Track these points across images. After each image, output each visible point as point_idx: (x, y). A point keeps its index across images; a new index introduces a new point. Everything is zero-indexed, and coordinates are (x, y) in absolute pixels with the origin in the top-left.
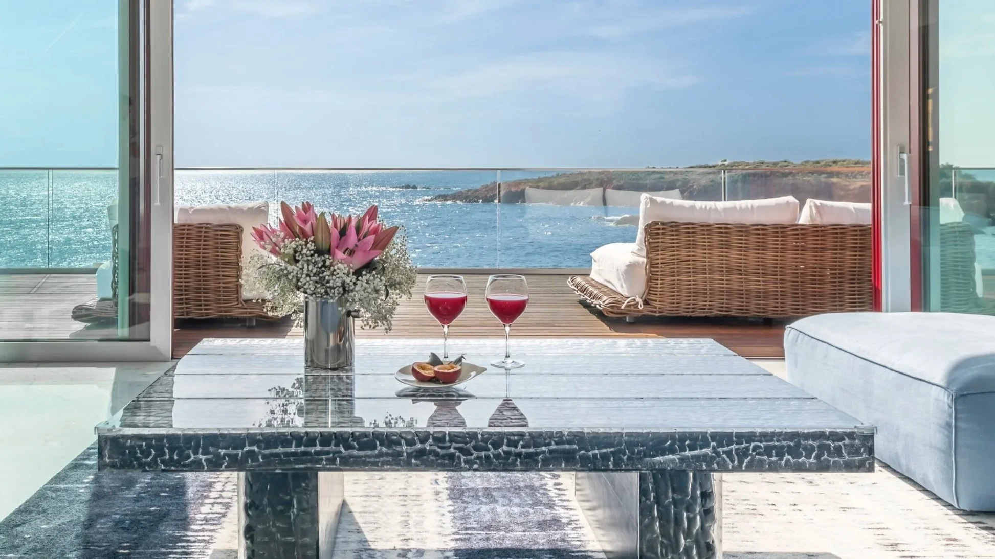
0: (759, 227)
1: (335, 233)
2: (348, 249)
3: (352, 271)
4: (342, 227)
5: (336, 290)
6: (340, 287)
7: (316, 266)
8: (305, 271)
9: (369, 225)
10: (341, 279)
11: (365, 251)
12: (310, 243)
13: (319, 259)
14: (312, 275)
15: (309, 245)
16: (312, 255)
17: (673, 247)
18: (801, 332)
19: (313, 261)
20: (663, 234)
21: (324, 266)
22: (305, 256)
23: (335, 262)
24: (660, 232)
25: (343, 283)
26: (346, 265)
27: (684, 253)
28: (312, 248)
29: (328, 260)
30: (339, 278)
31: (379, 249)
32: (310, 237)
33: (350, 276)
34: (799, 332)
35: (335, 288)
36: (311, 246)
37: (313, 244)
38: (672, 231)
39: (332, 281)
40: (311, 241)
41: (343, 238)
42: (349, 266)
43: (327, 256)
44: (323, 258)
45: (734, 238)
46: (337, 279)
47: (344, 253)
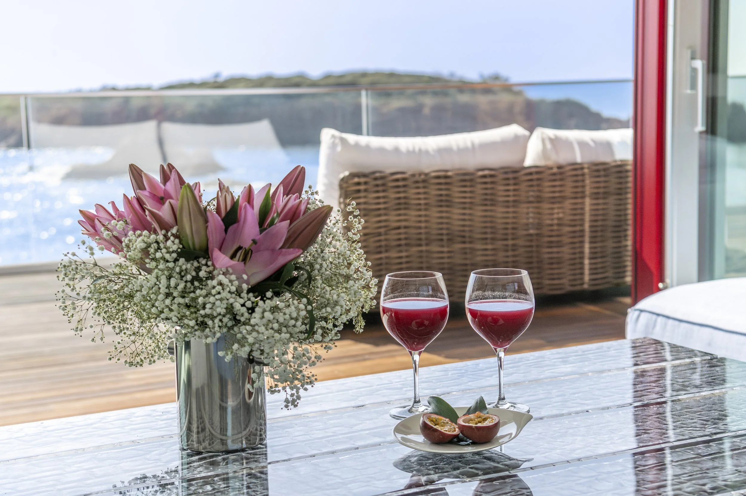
0: (486, 172)
1: (215, 221)
2: (240, 248)
3: (245, 286)
4: (229, 208)
5: (217, 321)
6: (224, 316)
7: (184, 279)
8: (163, 290)
9: (285, 201)
10: (225, 302)
11: (273, 250)
12: (172, 238)
13: (189, 266)
14: (175, 294)
15: (169, 243)
16: (176, 260)
17: (379, 209)
18: (658, 315)
19: (178, 269)
20: (366, 190)
21: (197, 278)
22: (162, 261)
23: (215, 272)
24: (362, 187)
25: (230, 309)
26: (233, 277)
27: (393, 217)
28: (175, 247)
29: (204, 268)
30: (221, 300)
31: (299, 247)
32: (172, 227)
33: (244, 295)
34: (654, 317)
35: (216, 317)
36: (173, 245)
37: (177, 241)
38: (377, 186)
39: (208, 306)
40: (173, 235)
41: (231, 229)
42: (239, 278)
43: (204, 262)
44: (196, 264)
45: (456, 191)
46: (218, 303)
47: (233, 257)
